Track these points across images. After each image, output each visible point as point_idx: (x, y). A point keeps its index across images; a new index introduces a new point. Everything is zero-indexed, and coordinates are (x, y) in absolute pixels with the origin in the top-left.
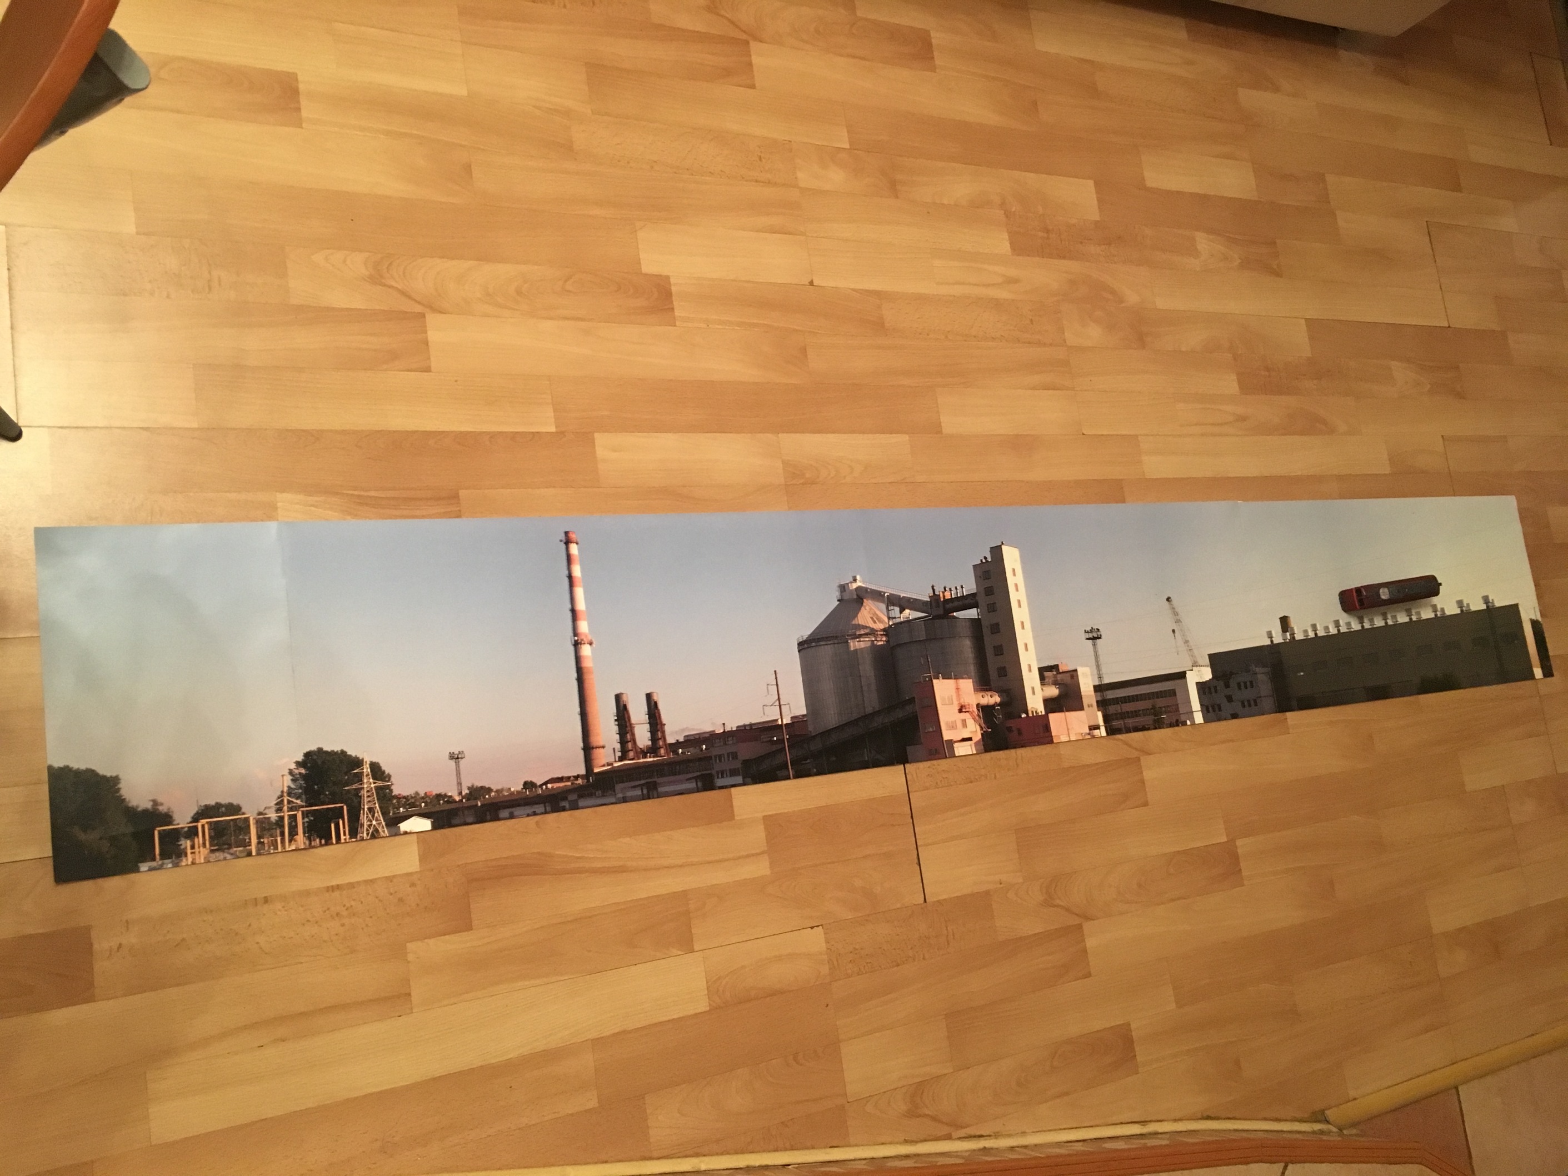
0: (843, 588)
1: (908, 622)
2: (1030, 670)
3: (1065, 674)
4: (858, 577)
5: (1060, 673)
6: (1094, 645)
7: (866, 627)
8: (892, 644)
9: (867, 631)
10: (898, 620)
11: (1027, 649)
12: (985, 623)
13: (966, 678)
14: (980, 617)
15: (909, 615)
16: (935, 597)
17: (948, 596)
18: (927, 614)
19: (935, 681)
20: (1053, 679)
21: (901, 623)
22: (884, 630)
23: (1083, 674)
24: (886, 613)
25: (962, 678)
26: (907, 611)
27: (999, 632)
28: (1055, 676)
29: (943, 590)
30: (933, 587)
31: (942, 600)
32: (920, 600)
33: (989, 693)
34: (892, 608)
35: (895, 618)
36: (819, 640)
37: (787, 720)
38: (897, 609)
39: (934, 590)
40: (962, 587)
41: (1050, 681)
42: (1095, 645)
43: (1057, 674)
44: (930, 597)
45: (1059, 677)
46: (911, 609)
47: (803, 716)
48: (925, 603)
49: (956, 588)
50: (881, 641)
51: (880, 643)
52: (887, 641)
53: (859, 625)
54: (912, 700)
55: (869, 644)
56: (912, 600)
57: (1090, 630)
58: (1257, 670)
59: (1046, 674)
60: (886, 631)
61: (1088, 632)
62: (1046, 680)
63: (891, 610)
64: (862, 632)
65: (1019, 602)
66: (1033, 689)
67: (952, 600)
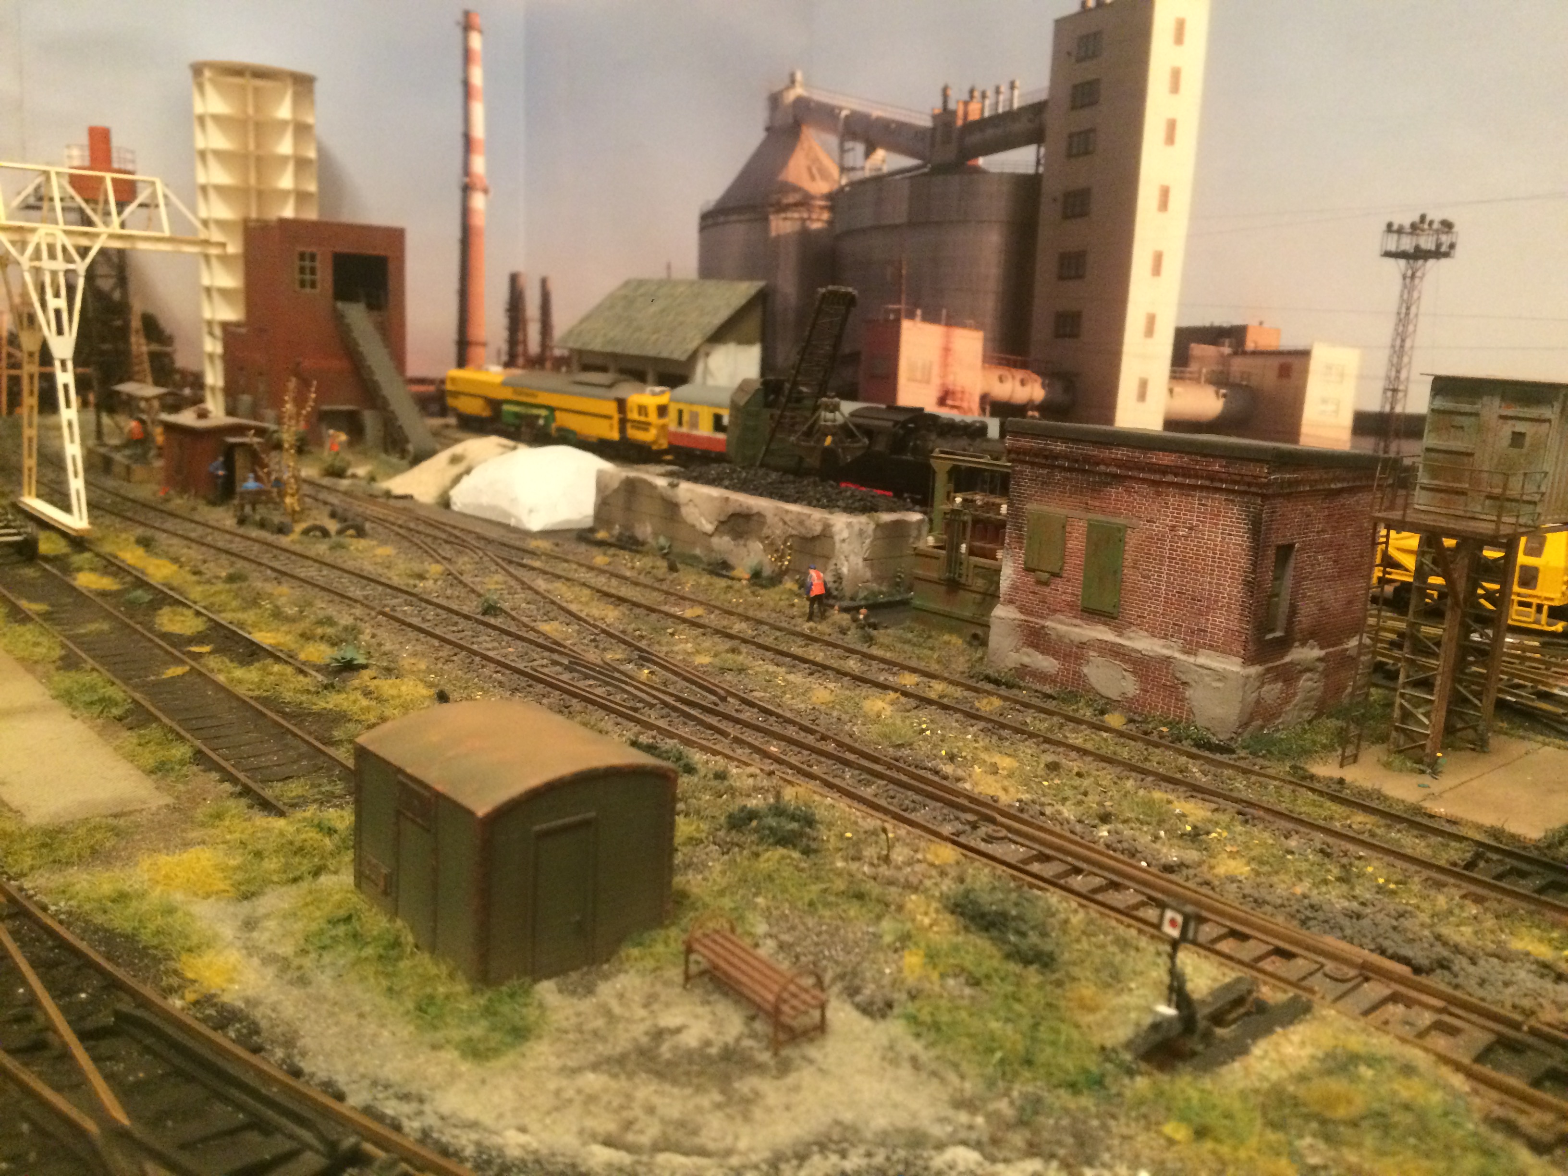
0: (775, 100)
1: (879, 180)
2: (1150, 331)
3: (1259, 361)
4: (799, 76)
5: (1244, 353)
6: (1410, 279)
7: (796, 189)
8: (838, 229)
9: (800, 198)
10: (858, 176)
11: (1157, 270)
12: (1052, 188)
13: (970, 327)
14: (1041, 170)
15: (884, 161)
16: (945, 117)
17: (975, 114)
18: (914, 163)
19: (904, 324)
20: (1215, 368)
21: (863, 182)
22: (830, 197)
23: (1329, 367)
24: (837, 159)
25: (964, 326)
26: (880, 154)
27: (1084, 214)
28: (1224, 360)
29: (965, 96)
30: (944, 89)
32: (911, 126)
33: (1020, 374)
34: (852, 144)
35: (853, 169)
36: (729, 209)
38: (860, 148)
39: (944, 100)
40: (1012, 86)
41: (1204, 370)
42: (1413, 276)
43: (1235, 353)
44: (935, 117)
45: (1238, 365)
46: (887, 148)
48: (919, 133)
49: (998, 91)
50: (819, 221)
51: (816, 226)
52: (830, 223)
53: (789, 182)
55: (800, 226)
56: (893, 126)
57: (1413, 226)
59: (1198, 350)
60: (834, 199)
61: (1400, 231)
62: (1193, 367)
63: (849, 150)
64: (791, 199)
65: (1172, 126)
66: (1143, 385)
67: (982, 124)
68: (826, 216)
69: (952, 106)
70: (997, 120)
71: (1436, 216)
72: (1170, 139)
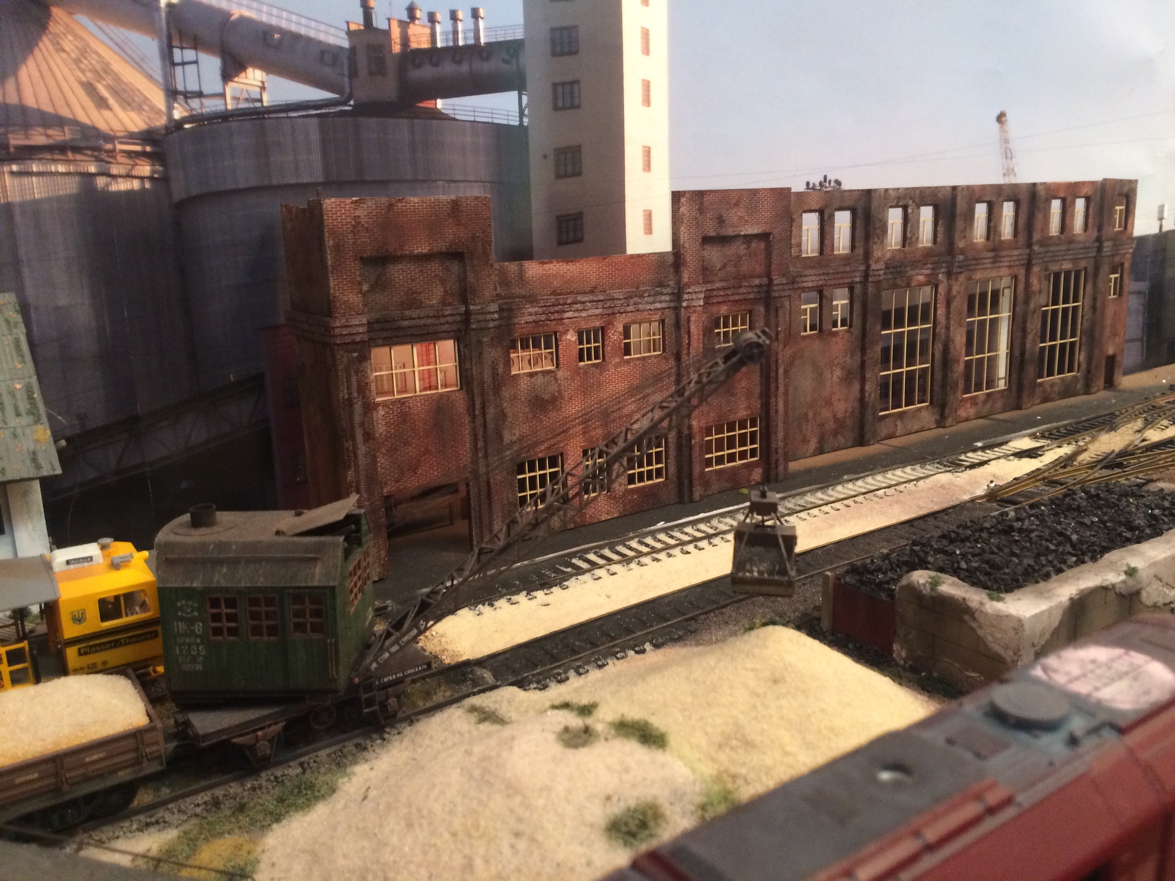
1: (257, 116)
9: (57, 136)
10: (211, 106)
12: (537, 143)
14: (524, 121)
15: (263, 88)
16: (369, 36)
17: (419, 37)
18: (332, 95)
21: (225, 116)
22: (147, 136)
26: (253, 77)
29: (404, 17)
32: (309, 40)
34: (190, 54)
35: (200, 95)
38: (211, 64)
39: (368, 13)
40: (475, 14)
44: (350, 33)
48: (327, 53)
49: (454, 17)
50: (129, 178)
51: (122, 186)
52: (161, 181)
53: (23, 109)
55: (70, 186)
60: (160, 142)
63: (183, 64)
65: (647, 87)
67: (433, 54)
68: (145, 169)
70: (454, 52)
72: (647, 101)
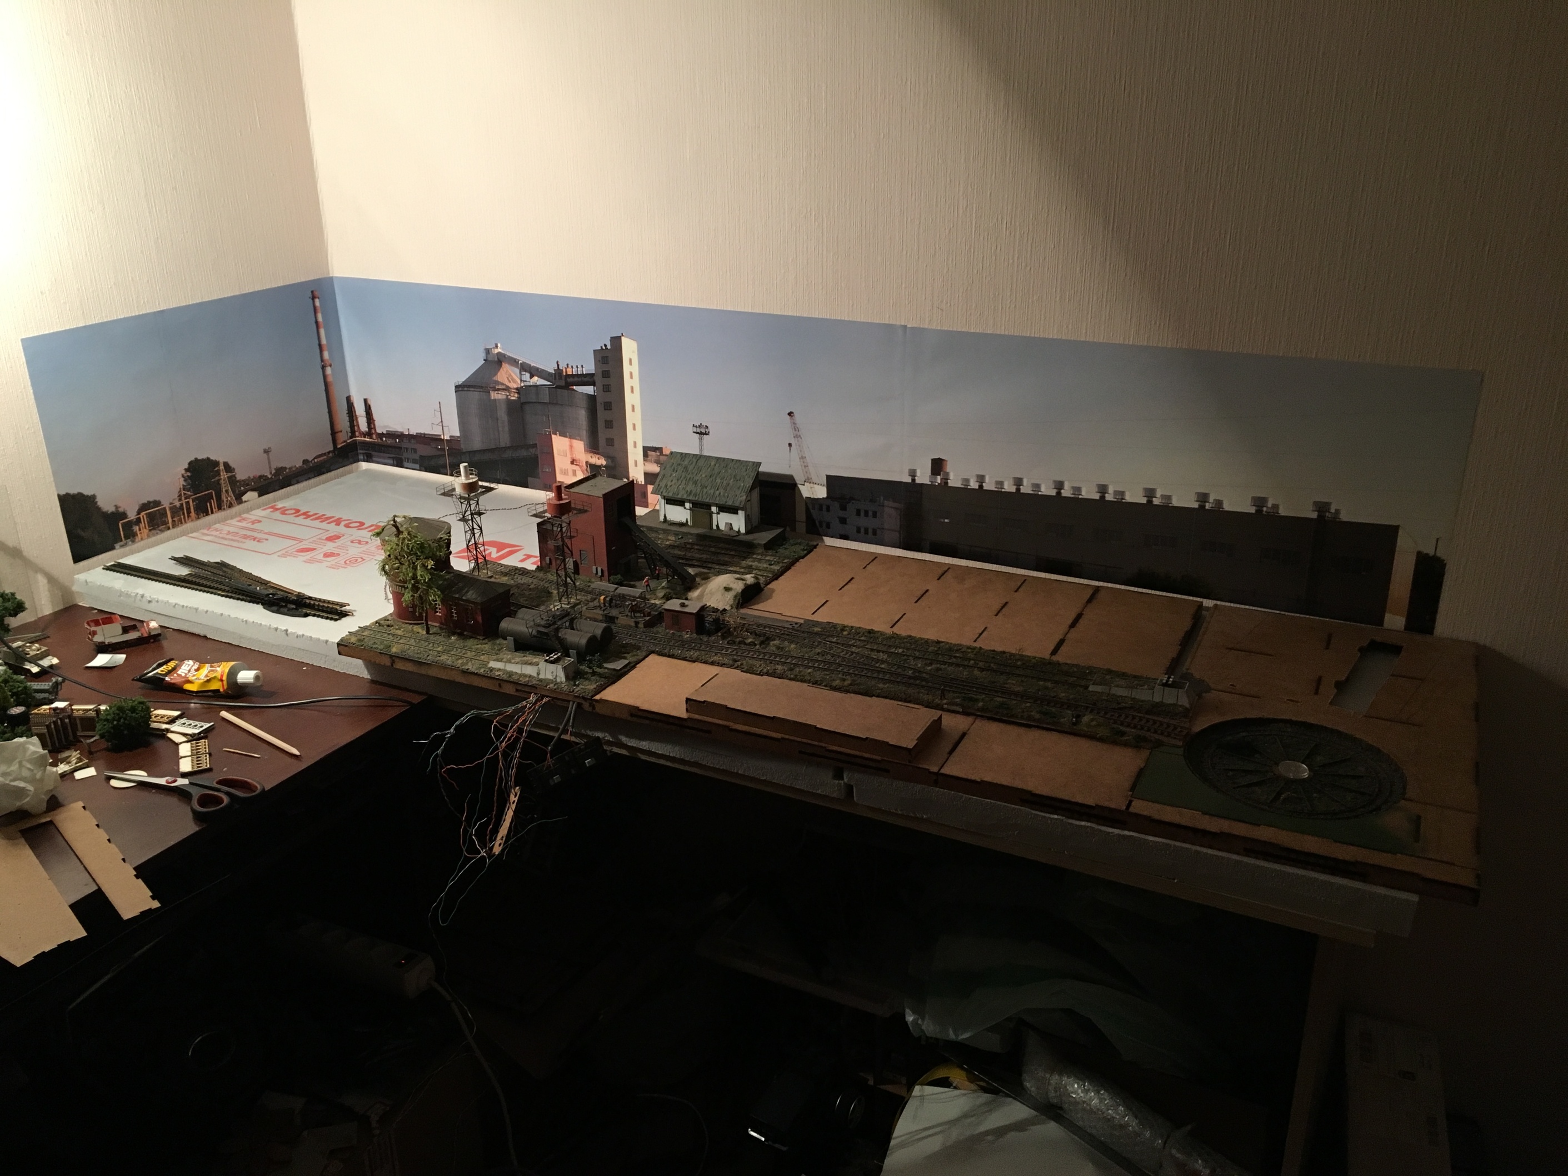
0: (488, 351)
1: (536, 386)
2: (635, 446)
4: (499, 345)
5: (663, 455)
7: (503, 384)
8: (522, 401)
9: (504, 387)
10: (528, 384)
11: (634, 429)
12: (599, 400)
13: (578, 440)
16: (559, 371)
17: (570, 372)
18: (549, 383)
19: (553, 436)
20: (655, 458)
21: (530, 386)
22: (517, 389)
24: (518, 377)
25: (576, 439)
26: (536, 378)
27: (610, 409)
28: (657, 456)
29: (565, 366)
30: (557, 362)
31: (564, 374)
32: (546, 371)
33: (597, 456)
34: (524, 373)
36: (469, 386)
37: (447, 437)
38: (528, 375)
39: (558, 365)
40: (582, 366)
41: (653, 459)
42: (701, 437)
43: (660, 454)
44: (555, 370)
45: (662, 458)
46: (538, 377)
47: (458, 437)
48: (550, 374)
49: (577, 367)
50: (514, 397)
52: (519, 398)
53: (498, 381)
54: (535, 446)
55: (505, 397)
56: (539, 370)
57: (699, 425)
58: (886, 503)
59: (650, 453)
60: (519, 390)
61: (696, 427)
62: (649, 458)
63: (523, 375)
64: (500, 387)
65: (632, 388)
66: (636, 462)
67: (572, 375)
68: (516, 395)
69: (561, 368)
70: (577, 375)
71: (704, 424)
72: (632, 392)
